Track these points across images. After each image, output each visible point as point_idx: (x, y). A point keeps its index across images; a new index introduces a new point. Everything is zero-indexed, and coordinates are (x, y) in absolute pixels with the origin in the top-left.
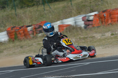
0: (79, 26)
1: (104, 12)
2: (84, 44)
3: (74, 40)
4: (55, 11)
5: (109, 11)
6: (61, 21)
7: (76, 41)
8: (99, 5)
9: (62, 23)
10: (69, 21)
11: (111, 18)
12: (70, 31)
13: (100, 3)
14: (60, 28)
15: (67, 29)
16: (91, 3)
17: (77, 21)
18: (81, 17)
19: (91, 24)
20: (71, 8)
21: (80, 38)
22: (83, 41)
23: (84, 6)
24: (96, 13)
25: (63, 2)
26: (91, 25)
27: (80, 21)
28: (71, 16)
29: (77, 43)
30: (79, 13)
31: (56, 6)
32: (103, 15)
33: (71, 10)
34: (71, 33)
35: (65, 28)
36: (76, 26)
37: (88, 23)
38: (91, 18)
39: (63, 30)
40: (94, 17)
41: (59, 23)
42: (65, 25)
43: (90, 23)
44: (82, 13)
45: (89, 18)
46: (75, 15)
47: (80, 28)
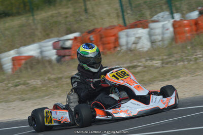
0: (47, 58)
1: (90, 32)
2: (57, 88)
3: (40, 83)
4: (7, 32)
5: (100, 31)
6: (16, 50)
7: (42, 84)
8: (81, 20)
9: (18, 53)
10: (31, 50)
11: (103, 44)
12: (32, 68)
13: (82, 18)
14: (15, 62)
15: (26, 63)
16: (67, 17)
17: (44, 49)
18: (51, 43)
19: (68, 54)
20: (34, 27)
21: (49, 79)
22: (55, 84)
23: (56, 22)
24: (76, 35)
25: (20, 17)
26: (68, 56)
27: (50, 50)
28: (33, 42)
29: (44, 88)
30: (47, 36)
31: (7, 24)
32: (89, 39)
33: (33, 31)
34: (33, 71)
35: (23, 62)
36: (43, 57)
37: (63, 52)
38: (68, 44)
39: (20, 65)
40: (73, 42)
41: (12, 53)
42: (23, 58)
43: (67, 52)
44: (52, 35)
45: (64, 43)
46: (40, 40)
47: (50, 62)
